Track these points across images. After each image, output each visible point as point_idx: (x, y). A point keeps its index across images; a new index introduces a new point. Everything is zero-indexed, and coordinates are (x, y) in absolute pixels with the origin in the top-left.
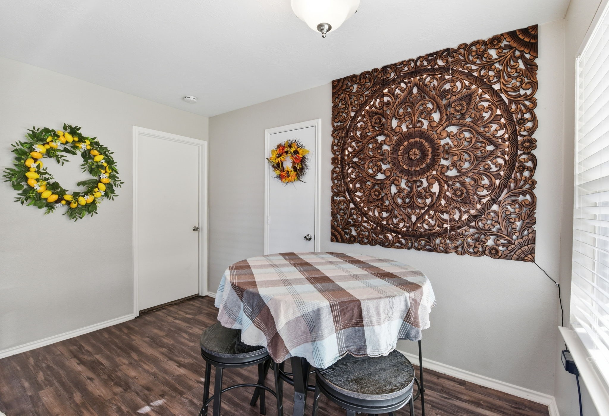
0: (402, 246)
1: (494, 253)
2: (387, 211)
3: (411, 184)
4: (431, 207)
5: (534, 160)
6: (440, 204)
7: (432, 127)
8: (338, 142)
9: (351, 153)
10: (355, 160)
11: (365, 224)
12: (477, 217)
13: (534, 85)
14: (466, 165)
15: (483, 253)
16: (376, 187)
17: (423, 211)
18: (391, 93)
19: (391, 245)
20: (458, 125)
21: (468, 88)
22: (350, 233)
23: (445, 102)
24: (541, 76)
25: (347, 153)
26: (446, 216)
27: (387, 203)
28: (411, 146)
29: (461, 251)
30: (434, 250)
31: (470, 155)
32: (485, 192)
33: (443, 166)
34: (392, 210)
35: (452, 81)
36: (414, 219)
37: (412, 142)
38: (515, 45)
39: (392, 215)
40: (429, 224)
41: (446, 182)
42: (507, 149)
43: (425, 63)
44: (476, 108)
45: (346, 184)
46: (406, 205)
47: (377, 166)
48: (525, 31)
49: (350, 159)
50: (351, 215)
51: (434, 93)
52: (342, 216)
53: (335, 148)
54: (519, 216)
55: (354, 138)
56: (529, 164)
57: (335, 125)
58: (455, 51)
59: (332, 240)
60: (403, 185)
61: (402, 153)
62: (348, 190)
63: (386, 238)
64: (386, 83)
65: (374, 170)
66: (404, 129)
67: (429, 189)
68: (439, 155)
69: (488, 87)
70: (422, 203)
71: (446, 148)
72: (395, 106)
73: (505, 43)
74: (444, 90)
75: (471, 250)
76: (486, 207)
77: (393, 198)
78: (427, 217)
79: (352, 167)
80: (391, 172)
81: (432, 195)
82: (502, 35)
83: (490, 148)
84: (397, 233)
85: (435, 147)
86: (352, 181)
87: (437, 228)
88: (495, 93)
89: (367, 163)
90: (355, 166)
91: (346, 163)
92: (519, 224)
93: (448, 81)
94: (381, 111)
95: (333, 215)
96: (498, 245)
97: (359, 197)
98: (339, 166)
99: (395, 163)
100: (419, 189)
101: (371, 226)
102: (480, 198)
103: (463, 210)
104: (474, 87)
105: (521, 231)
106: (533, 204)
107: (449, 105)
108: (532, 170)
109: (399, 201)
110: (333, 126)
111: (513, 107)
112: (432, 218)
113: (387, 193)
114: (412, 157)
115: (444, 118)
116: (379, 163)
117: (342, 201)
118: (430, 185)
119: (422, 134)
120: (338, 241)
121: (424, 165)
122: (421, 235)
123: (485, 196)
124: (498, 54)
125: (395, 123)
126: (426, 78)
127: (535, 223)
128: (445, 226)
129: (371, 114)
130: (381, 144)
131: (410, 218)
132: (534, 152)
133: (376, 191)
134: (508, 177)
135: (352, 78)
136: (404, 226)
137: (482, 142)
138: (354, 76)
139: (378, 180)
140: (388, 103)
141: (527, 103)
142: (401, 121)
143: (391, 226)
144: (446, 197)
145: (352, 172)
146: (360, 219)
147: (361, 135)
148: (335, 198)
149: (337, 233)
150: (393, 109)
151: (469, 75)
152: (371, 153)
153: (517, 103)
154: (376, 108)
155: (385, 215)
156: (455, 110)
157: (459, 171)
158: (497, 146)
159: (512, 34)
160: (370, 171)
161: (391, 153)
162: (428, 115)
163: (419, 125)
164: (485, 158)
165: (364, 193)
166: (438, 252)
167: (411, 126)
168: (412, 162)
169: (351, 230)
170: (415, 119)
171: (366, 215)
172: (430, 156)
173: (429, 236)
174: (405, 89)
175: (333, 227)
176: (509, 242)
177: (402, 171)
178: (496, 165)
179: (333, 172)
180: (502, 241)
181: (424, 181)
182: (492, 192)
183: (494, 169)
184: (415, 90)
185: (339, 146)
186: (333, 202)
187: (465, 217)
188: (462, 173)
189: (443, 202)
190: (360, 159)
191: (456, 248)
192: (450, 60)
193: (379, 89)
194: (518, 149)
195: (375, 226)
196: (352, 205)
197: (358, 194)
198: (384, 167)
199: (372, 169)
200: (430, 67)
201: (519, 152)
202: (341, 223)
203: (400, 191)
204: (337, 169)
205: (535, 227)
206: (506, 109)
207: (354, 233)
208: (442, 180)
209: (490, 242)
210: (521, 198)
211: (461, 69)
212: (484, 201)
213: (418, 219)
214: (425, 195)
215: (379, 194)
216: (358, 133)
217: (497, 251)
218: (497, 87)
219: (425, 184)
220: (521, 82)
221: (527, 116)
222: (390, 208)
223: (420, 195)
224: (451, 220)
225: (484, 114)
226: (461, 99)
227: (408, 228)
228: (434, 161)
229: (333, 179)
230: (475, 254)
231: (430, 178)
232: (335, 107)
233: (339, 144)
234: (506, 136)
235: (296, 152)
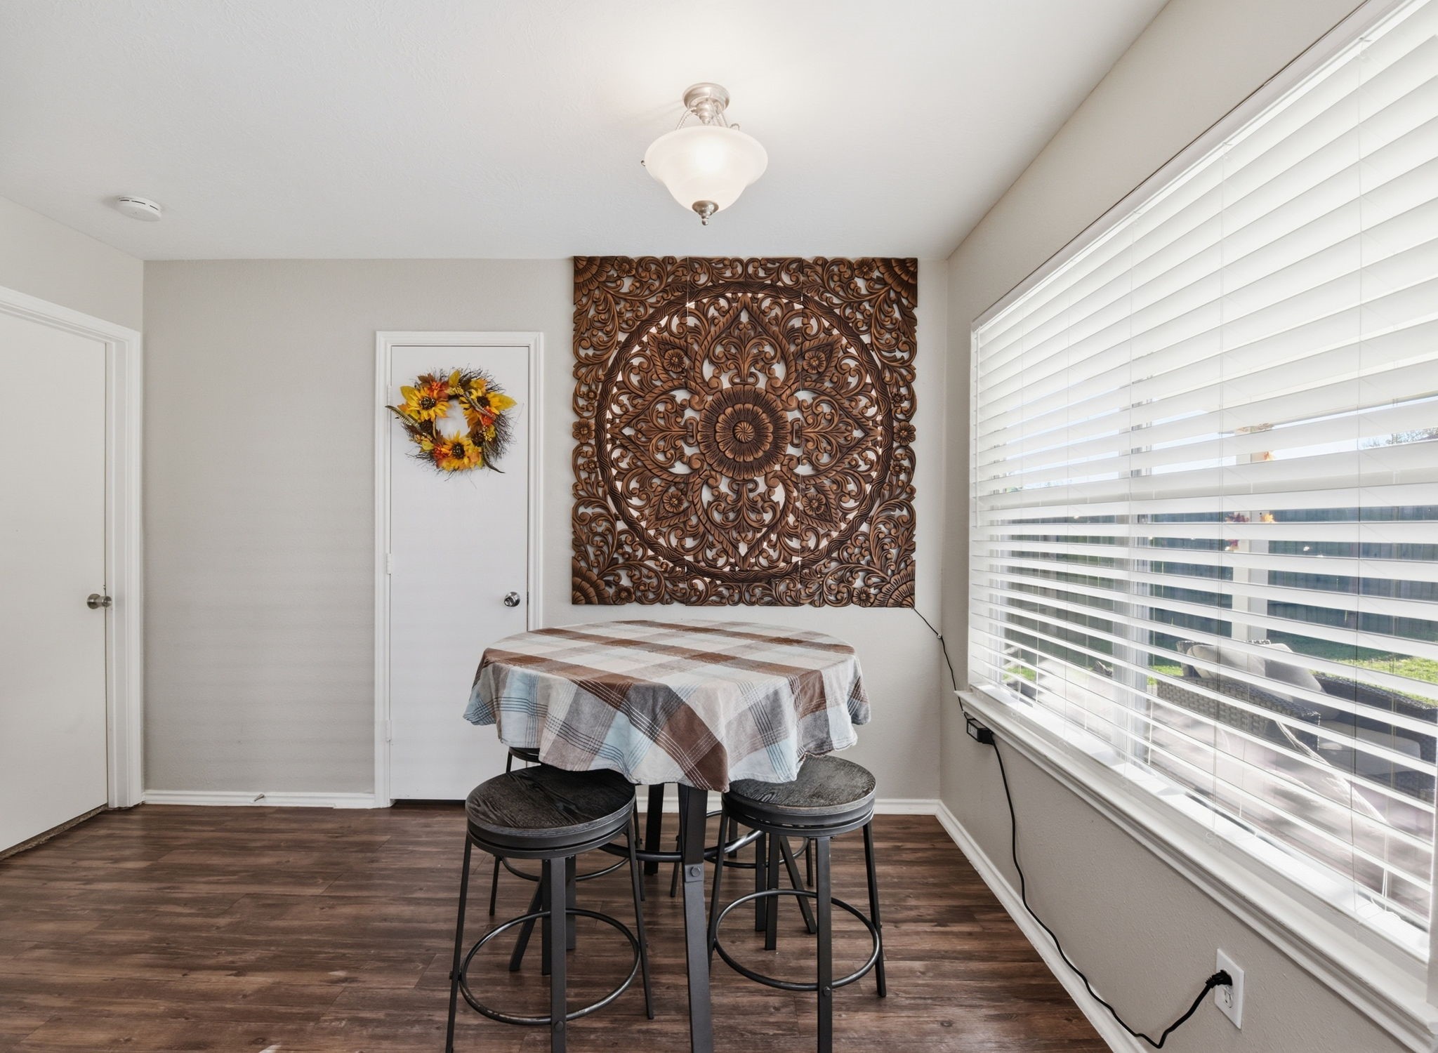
0: (722, 600)
1: (864, 599)
2: (694, 536)
3: (739, 486)
4: (772, 527)
5: (912, 456)
6: (787, 523)
7: (774, 388)
8: (590, 390)
9: (620, 416)
10: (628, 431)
11: (651, 563)
12: (838, 544)
13: (912, 348)
14: (825, 459)
15: (850, 600)
16: (672, 489)
17: (759, 535)
18: (701, 312)
19: (701, 600)
20: (813, 390)
21: (828, 332)
22: (617, 584)
23: (793, 348)
24: (922, 334)
25: (609, 416)
26: (795, 544)
27: (694, 520)
28: (737, 418)
29: (819, 600)
30: (777, 602)
31: (830, 443)
32: (851, 503)
33: (791, 458)
34: (704, 535)
35: (802, 314)
36: (743, 549)
37: (741, 410)
38: (890, 281)
39: (704, 544)
40: (768, 558)
41: (796, 485)
42: (879, 438)
43: (762, 273)
44: (839, 367)
45: (609, 482)
46: (731, 525)
47: (675, 448)
48: (902, 263)
49: (617, 430)
50: (621, 544)
51: (775, 328)
52: (599, 548)
53: (581, 402)
54: (895, 540)
55: (625, 387)
56: (906, 463)
57: (582, 353)
58: (809, 266)
59: (575, 601)
60: (724, 487)
61: (724, 429)
62: (613, 492)
63: (693, 588)
64: (694, 292)
65: (669, 455)
66: (726, 385)
67: (769, 496)
68: (784, 438)
69: (854, 337)
70: (758, 521)
71: (796, 427)
72: (709, 338)
73: (876, 274)
74: (793, 327)
75: (832, 598)
76: (853, 527)
77: (706, 511)
78: (765, 544)
79: (622, 446)
80: (702, 461)
81: (774, 506)
82: (873, 260)
83: (857, 434)
84: (714, 576)
85: (779, 422)
86: (622, 475)
87: (782, 565)
88: (863, 348)
89: (654, 441)
90: (628, 445)
91: (609, 436)
92: (894, 552)
93: (798, 314)
94: (682, 342)
95: (578, 544)
96: (869, 586)
97: (636, 508)
98: (593, 442)
99: (709, 444)
100: (751, 495)
101: (664, 566)
103: (822, 532)
104: (835, 332)
105: (898, 562)
106: (911, 523)
107: (801, 355)
108: (910, 472)
109: (717, 517)
110: (576, 354)
111: (887, 375)
112: (774, 547)
113: (696, 501)
114: (740, 435)
115: (794, 375)
116: (680, 443)
117: (596, 517)
118: (770, 488)
119: (757, 398)
120: (589, 602)
121: (761, 454)
122: (756, 578)
123: (852, 509)
124: (869, 288)
125: (708, 370)
126: (764, 299)
127: (914, 550)
128: (795, 559)
129: (663, 345)
130: (683, 407)
131: (736, 548)
132: (912, 445)
133: (673, 496)
134: (880, 482)
135: (622, 264)
136: (727, 563)
137: (848, 424)
138: (625, 260)
139: (677, 475)
140: (695, 330)
141: (904, 372)
142: (719, 366)
143: (703, 563)
144: (795, 511)
145: (622, 456)
146: (640, 553)
147: (640, 382)
148: (581, 510)
149: (586, 585)
150: (706, 342)
151: (829, 311)
152: (662, 422)
153: (892, 370)
154: (671, 334)
155: (689, 543)
156: (810, 365)
157: (815, 467)
158: (867, 432)
159: (887, 263)
160: (660, 457)
161: (703, 427)
162: (767, 365)
163: (751, 380)
164: (851, 449)
165: (649, 499)
166: (784, 605)
167: (737, 380)
168: (741, 447)
169: (620, 578)
170: (745, 368)
171: (652, 544)
172: (770, 439)
173: (769, 578)
174: (728, 311)
175: (576, 572)
176: (883, 580)
177: (723, 461)
178: (865, 460)
179: (577, 453)
180: (874, 579)
181: (760, 480)
182: (860, 505)
183: (863, 467)
184: (744, 317)
185: (592, 399)
186: (577, 519)
187: (824, 543)
188: (818, 471)
189: (791, 519)
190: (639, 431)
191: (810, 596)
192: (802, 278)
193: (678, 298)
194: (894, 439)
195: (671, 565)
196: (621, 525)
197: (635, 501)
198: (689, 451)
199: (664, 453)
200: (769, 282)
201: (895, 445)
202: (598, 562)
203: (718, 497)
204: (585, 449)
205: (914, 556)
206: (879, 376)
207: (625, 582)
208: (789, 480)
209: (858, 583)
210: (897, 513)
211: (816, 298)
212: (851, 516)
213: (751, 549)
214: (762, 507)
215: (680, 502)
216: (635, 379)
217: (868, 595)
218: (866, 339)
219: (762, 488)
220: (897, 339)
221: (903, 391)
222: (702, 528)
223: (753, 507)
224: (804, 549)
225: (850, 379)
226: (818, 348)
227: (733, 565)
228: (777, 448)
229: (576, 469)
230: (838, 602)
231: (770, 476)
232: (579, 316)
233: (592, 395)
234: (879, 418)
235: (484, 401)
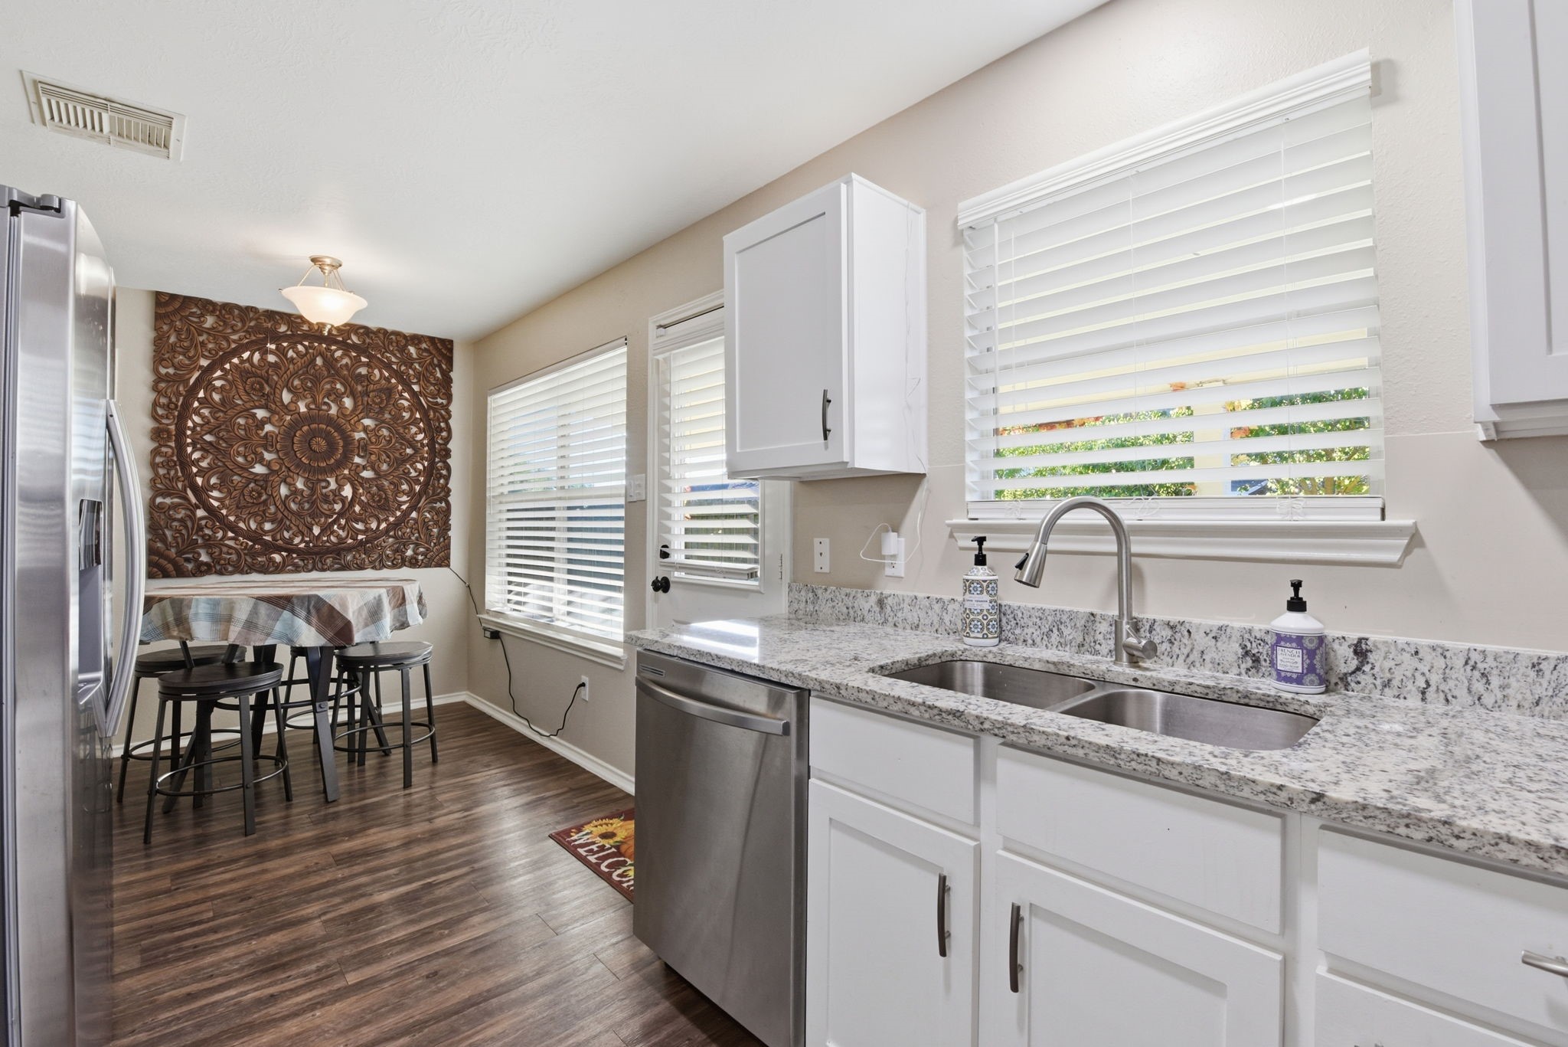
0: (297, 569)
1: (414, 564)
2: (272, 522)
3: (313, 485)
4: (341, 514)
5: (448, 468)
6: (354, 511)
7: (344, 415)
8: (171, 402)
9: (201, 426)
10: (208, 438)
11: (231, 543)
12: (395, 526)
13: (449, 397)
14: (385, 467)
15: (403, 564)
16: (252, 485)
17: (330, 520)
18: (281, 352)
19: (279, 569)
20: (376, 419)
21: (388, 380)
22: (196, 560)
23: (359, 388)
24: (456, 389)
25: (189, 424)
26: (360, 526)
27: (272, 509)
28: (314, 434)
29: (379, 565)
30: (345, 567)
31: (388, 457)
32: (405, 498)
33: (358, 465)
34: (282, 520)
35: (368, 365)
36: (316, 531)
37: (315, 429)
38: (434, 352)
39: (281, 527)
40: (338, 536)
41: (362, 485)
42: (426, 455)
44: (395, 405)
45: (189, 478)
46: (306, 513)
47: (255, 454)
48: (443, 341)
49: (198, 436)
50: (201, 529)
51: (346, 372)
52: (178, 532)
53: (160, 411)
54: (436, 523)
55: (206, 403)
56: (444, 472)
57: (163, 371)
58: (374, 333)
59: (152, 576)
60: (300, 485)
61: (301, 442)
62: (193, 486)
63: (272, 560)
64: (277, 338)
65: (249, 459)
66: (303, 409)
67: (339, 492)
68: (352, 451)
69: (408, 387)
70: (329, 510)
71: (362, 443)
72: (288, 372)
73: (424, 346)
74: (360, 374)
75: (389, 563)
76: (406, 514)
77: (284, 503)
78: (336, 526)
79: (202, 449)
80: (281, 465)
81: (343, 500)
82: (422, 336)
83: (409, 451)
84: (290, 551)
85: (348, 440)
86: (202, 472)
87: (350, 541)
88: (414, 394)
89: (235, 447)
90: (208, 449)
91: (189, 441)
92: (435, 530)
93: (364, 365)
94: (263, 372)
95: (154, 529)
96: (418, 554)
97: (217, 499)
98: (173, 444)
99: (287, 452)
100: (324, 491)
101: (244, 545)
102: (400, 504)
103: (381, 517)
104: (393, 381)
105: (438, 538)
106: (447, 512)
107: (366, 394)
108: (447, 478)
109: (293, 506)
110: (156, 371)
111: (431, 414)
112: (343, 528)
113: (275, 495)
114: (315, 447)
115: (360, 408)
116: (260, 450)
117: (175, 507)
118: (341, 487)
119: (330, 421)
120: (167, 576)
121: (332, 461)
122: (328, 552)
123: (405, 502)
124: (418, 354)
125: (286, 397)
126: (336, 351)
127: (450, 529)
128: (360, 537)
129: (244, 373)
130: (263, 423)
131: (311, 530)
132: (449, 461)
133: (253, 491)
134: (426, 484)
135: (206, 305)
136: (302, 541)
137: (402, 444)
138: (209, 302)
139: (257, 475)
140: (275, 365)
141: (443, 412)
142: (297, 395)
143: (280, 542)
144: (361, 503)
145: (203, 458)
146: (220, 535)
147: (222, 400)
148: (159, 500)
149: (163, 562)
150: (285, 375)
151: (388, 366)
152: (243, 432)
153: (435, 411)
154: (252, 365)
155: (268, 526)
156: (373, 401)
157: (377, 473)
158: (416, 451)
159: (432, 340)
160: (240, 459)
161: (281, 438)
162: (338, 398)
163: (324, 407)
164: (404, 461)
165: (230, 493)
166: (351, 570)
167: (313, 406)
168: (314, 455)
169: (199, 555)
170: (319, 399)
171: (233, 528)
172: (341, 451)
173: (338, 551)
174: (305, 355)
175: (153, 552)
176: (428, 550)
177: (299, 465)
178: (416, 470)
179: (155, 452)
180: (421, 550)
181: (332, 481)
182: (411, 500)
183: (413, 474)
184: (319, 361)
185: (172, 409)
186: (154, 508)
187: (383, 525)
188: (379, 476)
189: (357, 508)
190: (219, 438)
191: (373, 562)
192: (368, 341)
193: (260, 339)
194: (436, 457)
195: (250, 543)
196: (201, 513)
197: (215, 494)
198: (268, 456)
199: (245, 457)
200: (341, 339)
201: (437, 460)
202: (178, 543)
203: (295, 492)
204: (164, 449)
205: (450, 533)
206: (425, 413)
207: (204, 558)
208: (356, 481)
209: (409, 553)
210: (438, 505)
211: (379, 356)
212: (404, 507)
213: (323, 531)
214: (333, 500)
215: (260, 495)
216: (216, 397)
217: (417, 560)
218: (416, 388)
219: (333, 486)
220: (439, 391)
221: (443, 425)
222: (280, 516)
223: (326, 499)
224: (368, 530)
225: (404, 414)
226: (381, 390)
227: (307, 543)
228: (346, 457)
229: (154, 466)
230: (394, 567)
231: (340, 478)
232: (159, 340)
233: (172, 406)
234: (425, 442)
